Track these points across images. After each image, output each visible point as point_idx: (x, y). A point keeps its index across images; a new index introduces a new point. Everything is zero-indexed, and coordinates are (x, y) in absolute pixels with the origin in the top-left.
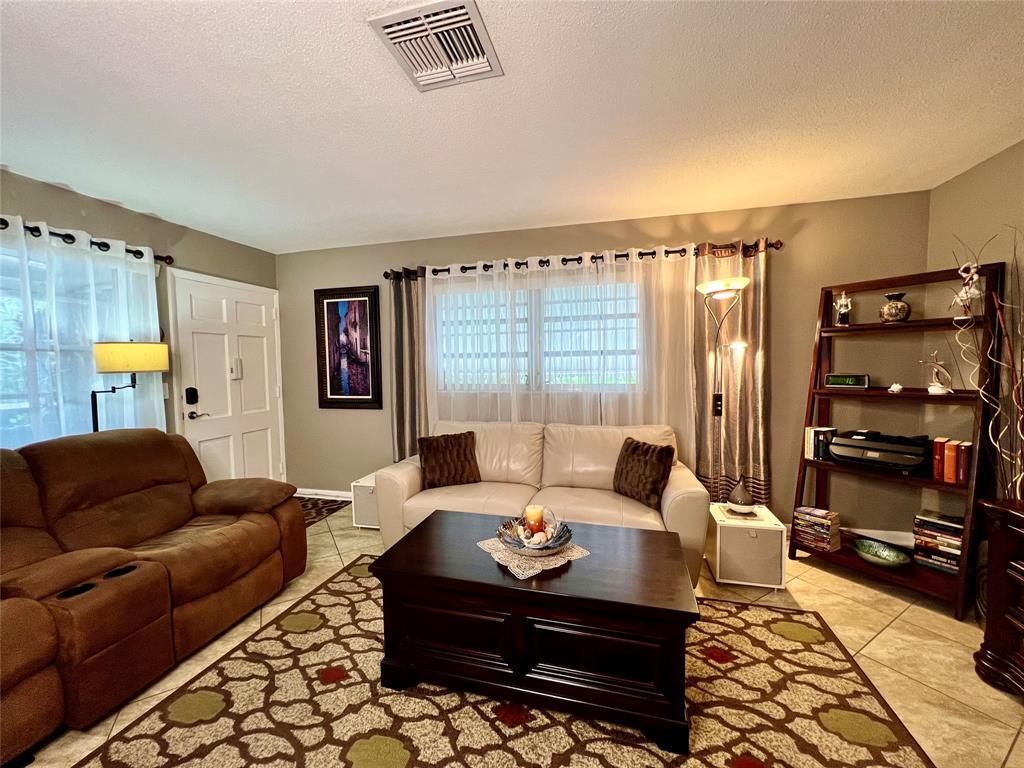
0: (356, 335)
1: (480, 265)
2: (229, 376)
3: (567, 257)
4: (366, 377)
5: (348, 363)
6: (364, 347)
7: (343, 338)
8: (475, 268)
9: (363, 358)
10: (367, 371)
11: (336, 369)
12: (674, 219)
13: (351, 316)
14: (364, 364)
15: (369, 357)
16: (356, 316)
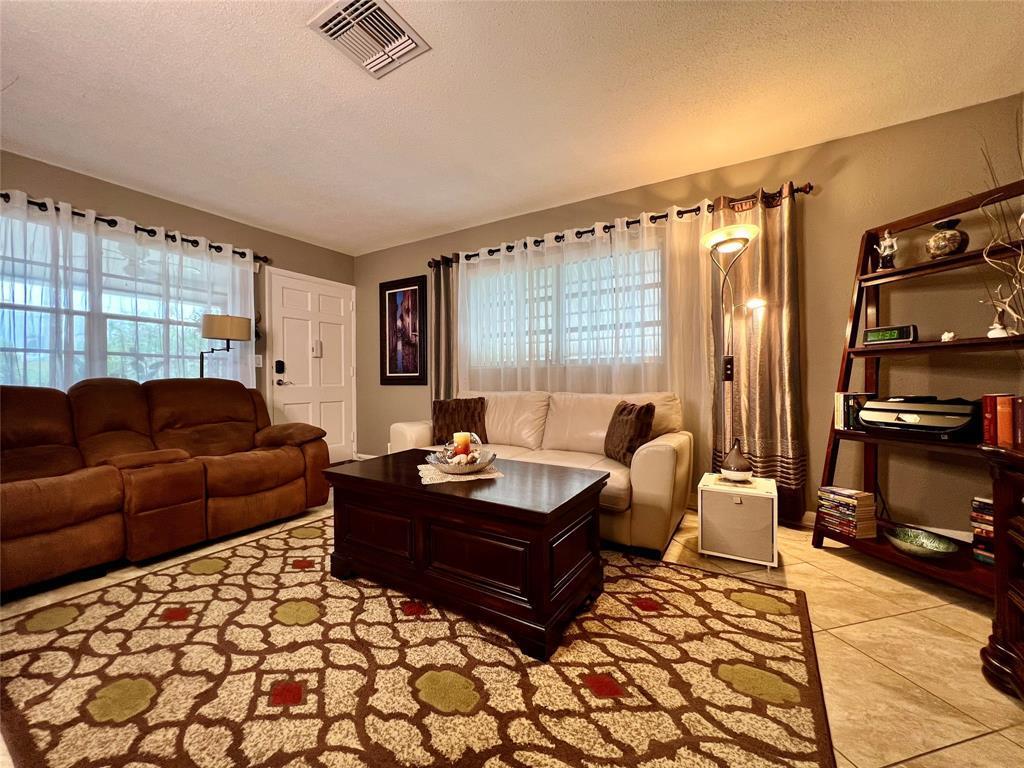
0: (408, 320)
1: (503, 246)
2: (310, 354)
3: (582, 230)
4: (415, 357)
5: (403, 345)
6: (414, 330)
7: (399, 323)
8: (499, 250)
9: (413, 340)
10: (416, 351)
11: (394, 350)
12: (692, 179)
13: (406, 304)
14: (414, 345)
15: (418, 338)
16: (409, 303)
